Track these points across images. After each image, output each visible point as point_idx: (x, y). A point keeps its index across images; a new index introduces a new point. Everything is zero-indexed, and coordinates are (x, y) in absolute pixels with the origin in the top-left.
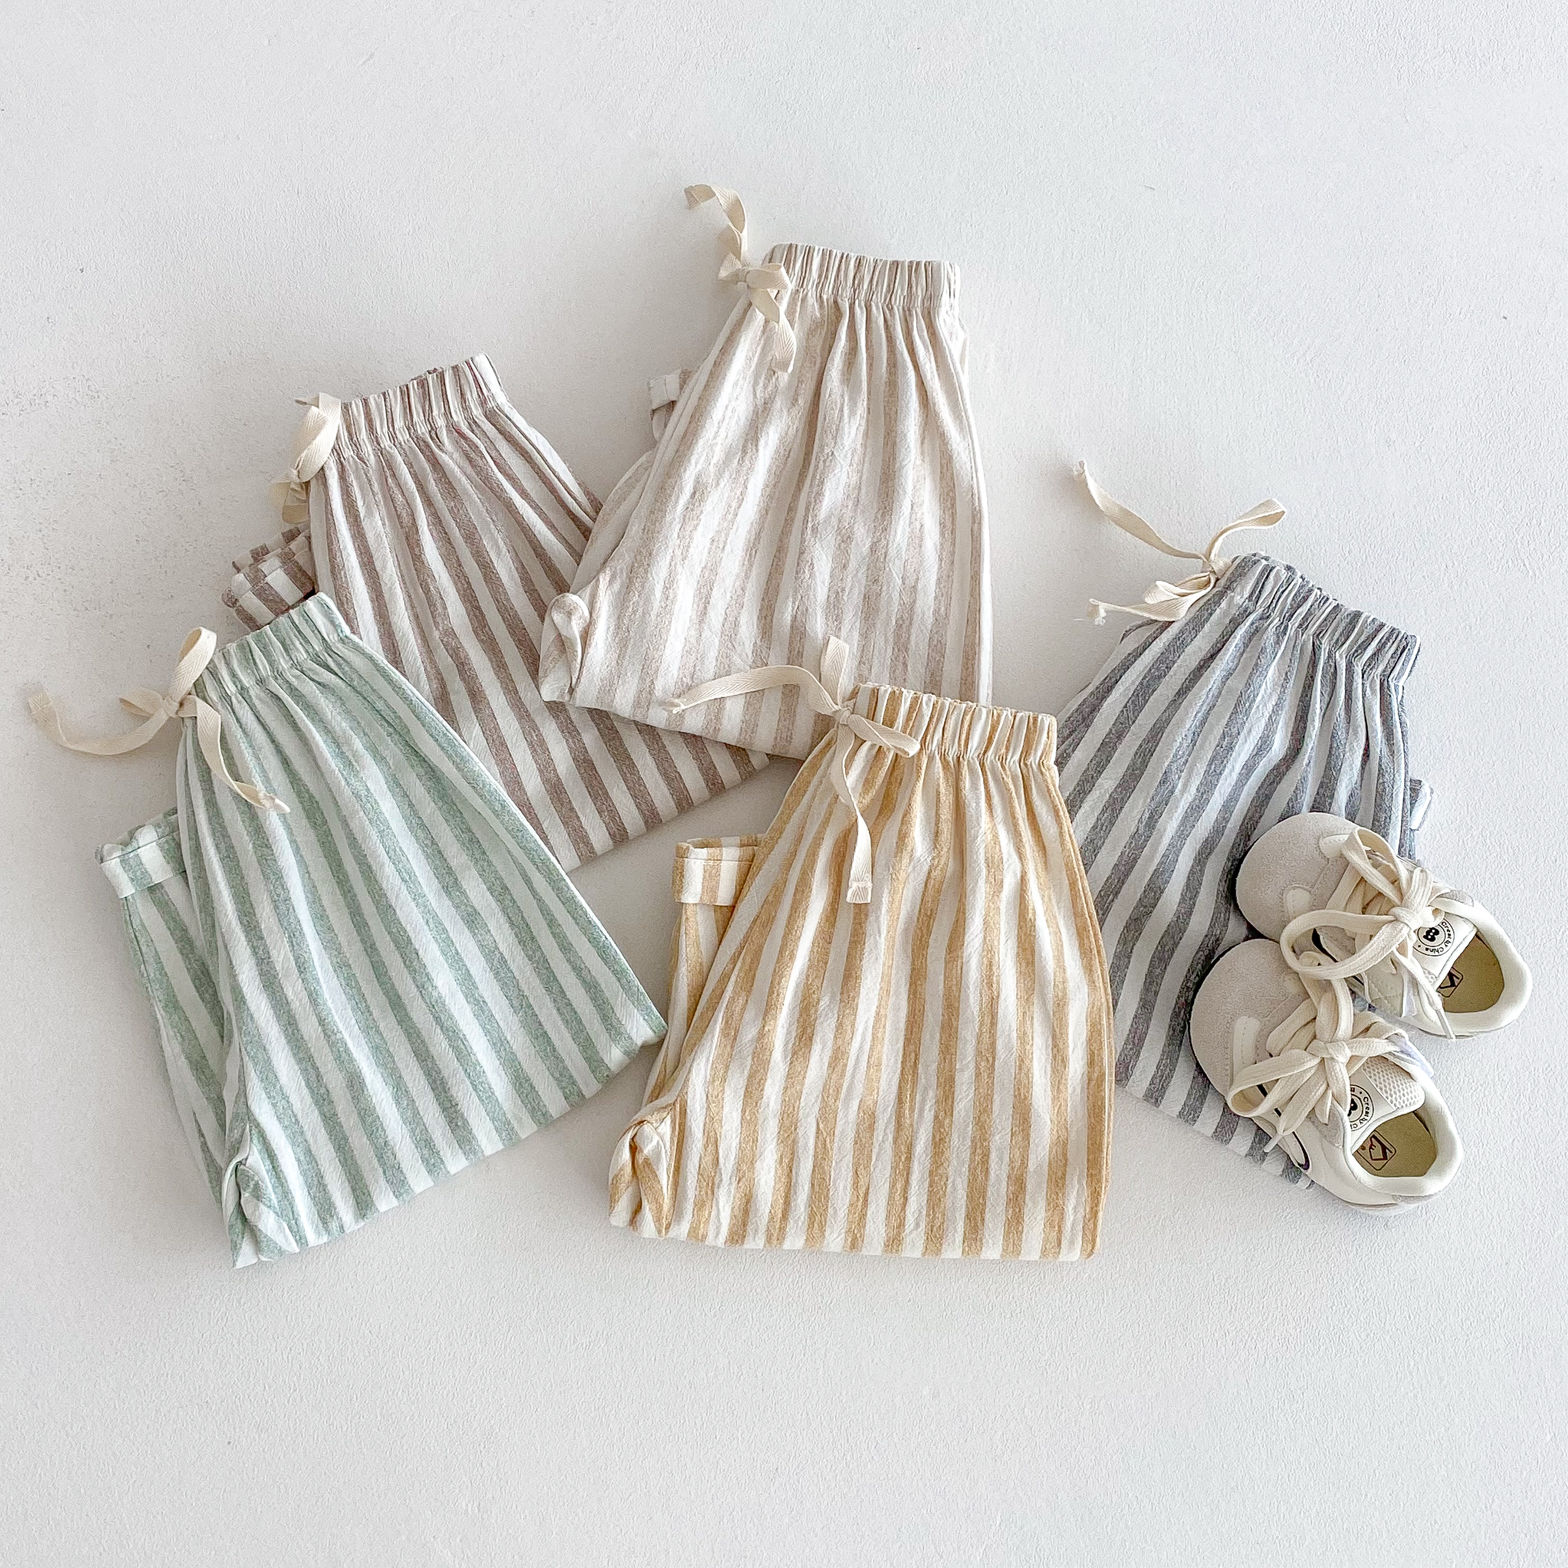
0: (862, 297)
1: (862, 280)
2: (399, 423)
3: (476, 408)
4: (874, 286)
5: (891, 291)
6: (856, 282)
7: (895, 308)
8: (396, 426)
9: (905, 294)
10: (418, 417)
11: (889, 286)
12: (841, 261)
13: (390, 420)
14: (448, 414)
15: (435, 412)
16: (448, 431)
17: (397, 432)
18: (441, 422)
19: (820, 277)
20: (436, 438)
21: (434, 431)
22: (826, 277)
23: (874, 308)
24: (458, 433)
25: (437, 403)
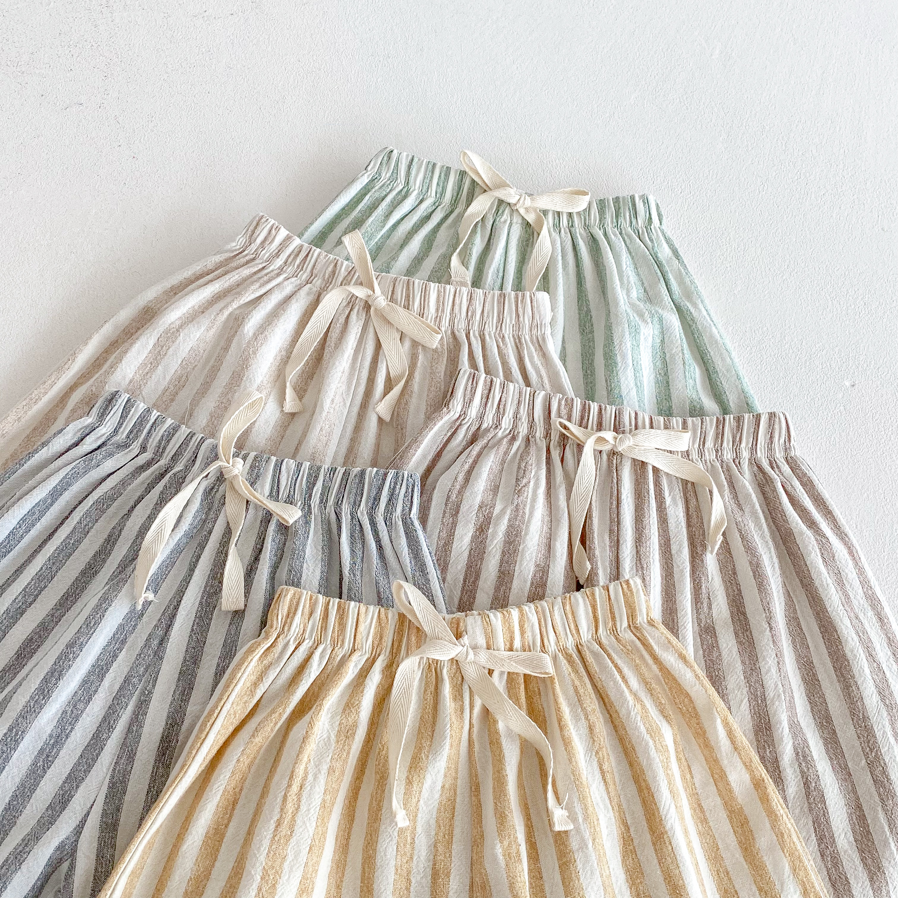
0: (476, 328)
1: (474, 312)
2: (710, 444)
3: (780, 452)
4: (485, 318)
5: (501, 321)
6: (470, 314)
7: (506, 336)
8: (706, 446)
9: (513, 322)
10: (727, 444)
11: (499, 316)
12: (455, 296)
13: (702, 440)
14: (753, 449)
15: (743, 445)
16: (750, 463)
17: (706, 451)
18: (745, 454)
19: (437, 310)
20: (739, 465)
21: (737, 460)
22: (443, 311)
23: (487, 337)
24: (758, 467)
25: (747, 439)
